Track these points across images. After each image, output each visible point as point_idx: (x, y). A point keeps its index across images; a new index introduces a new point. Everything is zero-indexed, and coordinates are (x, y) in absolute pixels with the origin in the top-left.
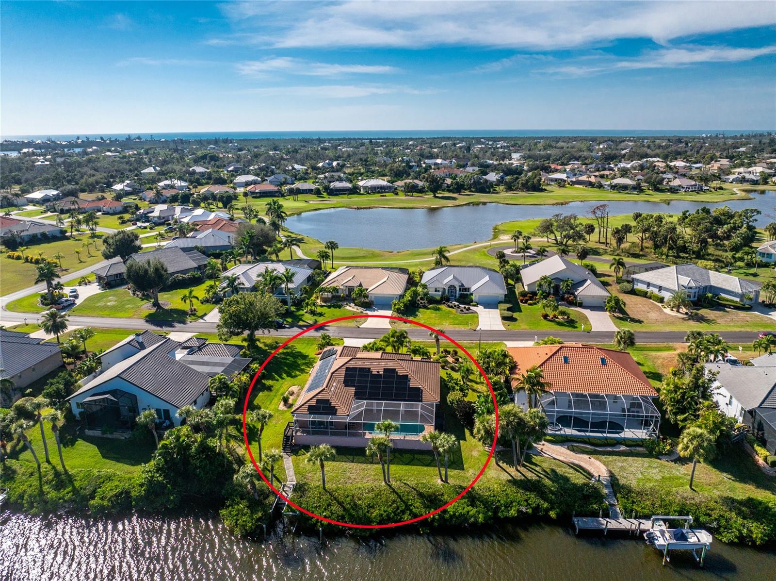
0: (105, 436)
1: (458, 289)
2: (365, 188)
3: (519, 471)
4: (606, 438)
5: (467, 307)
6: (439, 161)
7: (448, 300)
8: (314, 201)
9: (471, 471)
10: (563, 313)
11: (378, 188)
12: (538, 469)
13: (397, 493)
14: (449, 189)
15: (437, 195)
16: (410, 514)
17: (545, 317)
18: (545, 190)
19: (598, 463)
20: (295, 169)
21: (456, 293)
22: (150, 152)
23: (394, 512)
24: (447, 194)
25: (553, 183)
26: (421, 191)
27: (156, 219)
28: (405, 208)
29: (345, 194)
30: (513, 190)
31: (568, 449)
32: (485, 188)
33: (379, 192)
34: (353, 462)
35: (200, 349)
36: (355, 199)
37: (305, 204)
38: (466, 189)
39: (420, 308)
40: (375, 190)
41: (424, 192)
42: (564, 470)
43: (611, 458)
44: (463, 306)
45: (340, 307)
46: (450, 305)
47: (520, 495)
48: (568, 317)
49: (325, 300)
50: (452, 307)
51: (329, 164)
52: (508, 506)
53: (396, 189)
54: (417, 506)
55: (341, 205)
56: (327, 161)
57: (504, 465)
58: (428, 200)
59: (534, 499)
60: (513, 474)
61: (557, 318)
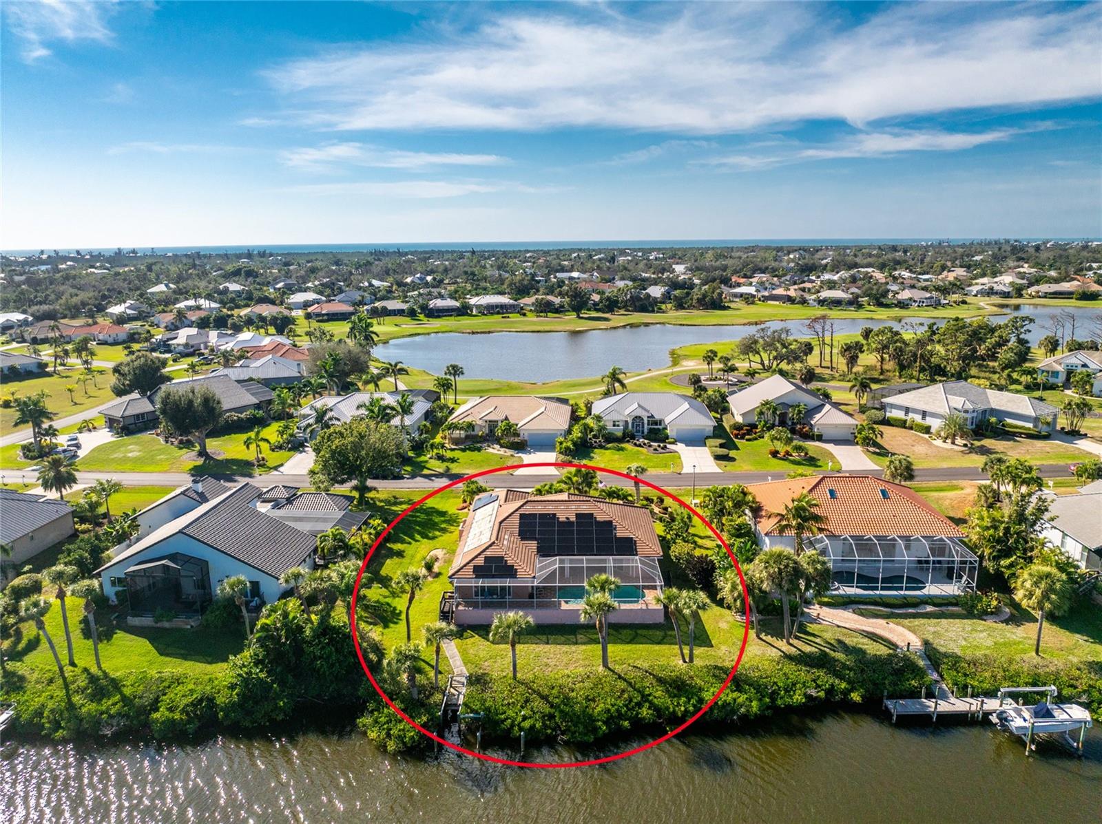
0: (159, 625)
1: (646, 422)
2: (478, 307)
3: (791, 645)
4: (905, 597)
5: (662, 445)
6: (575, 274)
7: (633, 437)
8: (408, 325)
9: (723, 648)
10: (799, 448)
11: (497, 306)
12: (818, 640)
13: (625, 680)
14: (596, 307)
15: (581, 315)
16: (649, 708)
17: (775, 454)
18: (729, 307)
19: (900, 629)
20: (373, 286)
21: (643, 427)
22: (154, 267)
23: (626, 706)
24: (594, 314)
25: (737, 300)
26: (559, 310)
27: (181, 348)
28: (538, 332)
29: (451, 316)
30: (684, 308)
31: (854, 612)
32: (647, 305)
33: (498, 313)
34: (548, 643)
35: (289, 501)
36: (465, 322)
37: (396, 329)
38: (619, 308)
39: (595, 448)
40: (491, 310)
41: (561, 312)
42: (855, 640)
43: (917, 622)
44: (656, 444)
45: (479, 450)
46: (638, 443)
47: (802, 674)
48: (806, 454)
49: (456, 441)
50: (640, 446)
51: (420, 279)
52: (789, 689)
53: (522, 308)
54: (659, 695)
55: (448, 329)
56: (418, 275)
57: (769, 638)
58: (570, 321)
59: (827, 680)
60: (784, 649)
61: (791, 455)
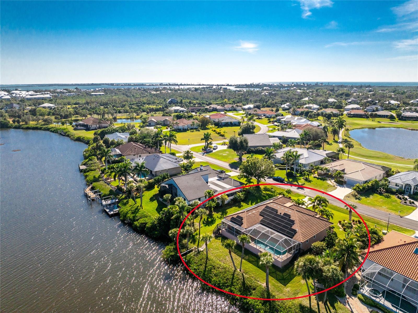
0: (163, 202)
1: (413, 188)
3: (318, 305)
5: (413, 201)
7: (401, 193)
9: (289, 289)
12: (332, 310)
13: (233, 276)
16: (229, 289)
20: (391, 103)
21: (411, 190)
27: (283, 122)
31: (371, 311)
37: (377, 124)
39: (377, 193)
44: (410, 200)
45: (325, 180)
46: (401, 197)
49: (319, 175)
57: (313, 297)
60: (312, 304)
